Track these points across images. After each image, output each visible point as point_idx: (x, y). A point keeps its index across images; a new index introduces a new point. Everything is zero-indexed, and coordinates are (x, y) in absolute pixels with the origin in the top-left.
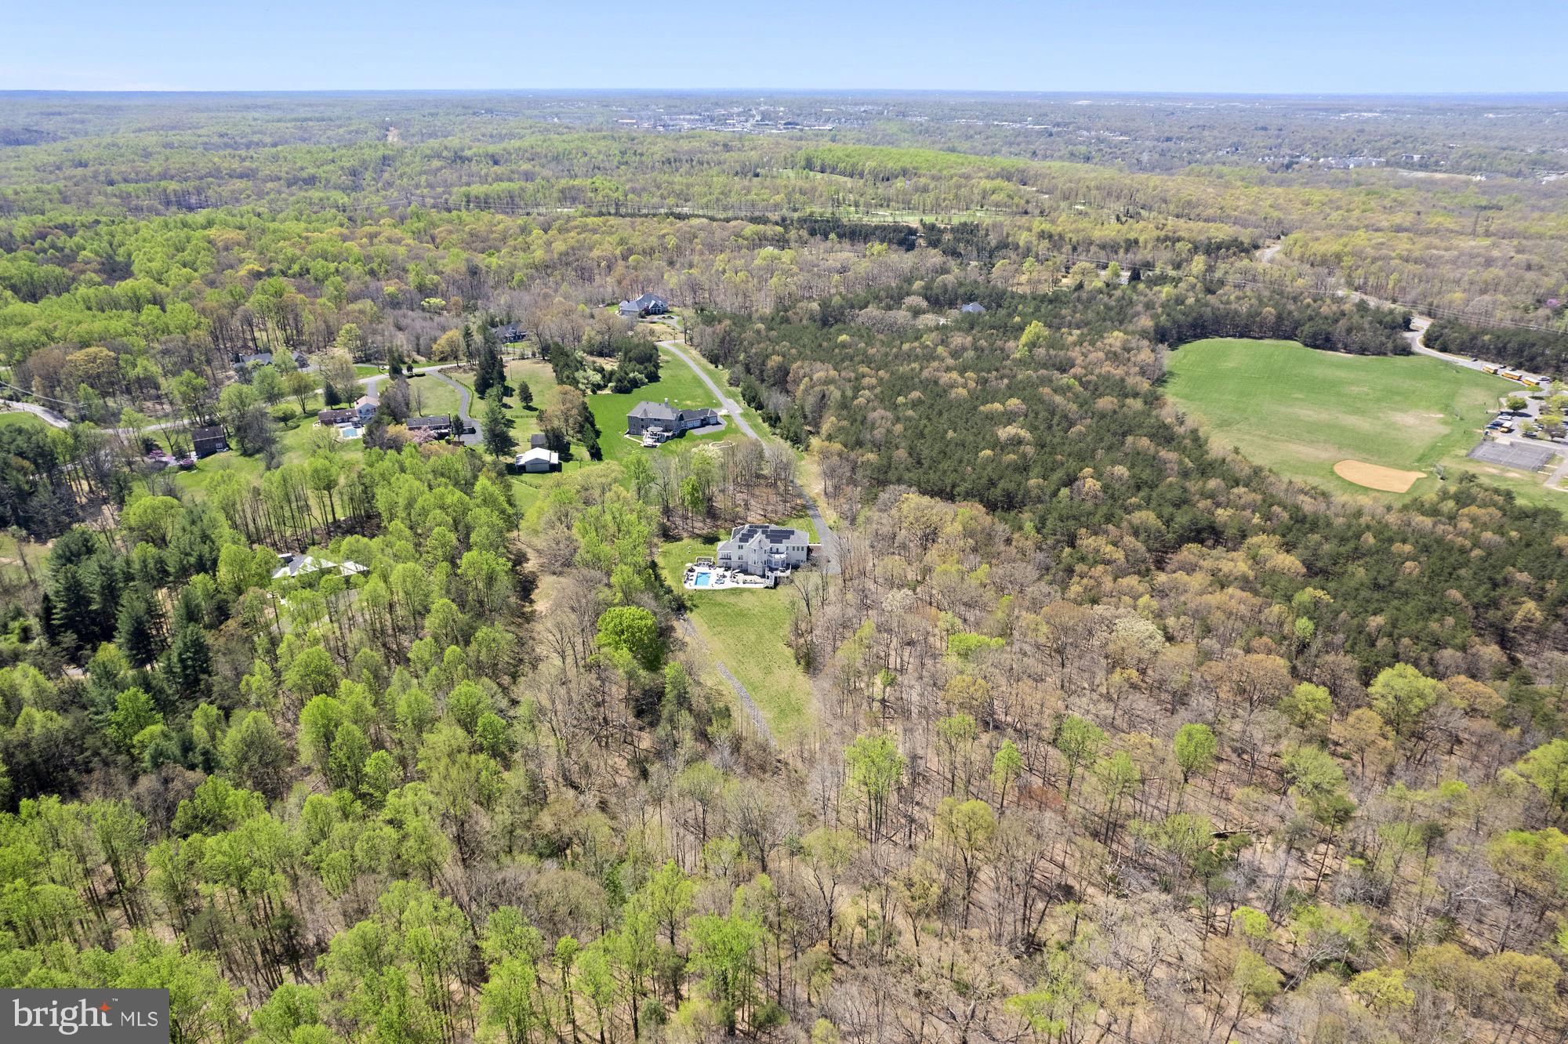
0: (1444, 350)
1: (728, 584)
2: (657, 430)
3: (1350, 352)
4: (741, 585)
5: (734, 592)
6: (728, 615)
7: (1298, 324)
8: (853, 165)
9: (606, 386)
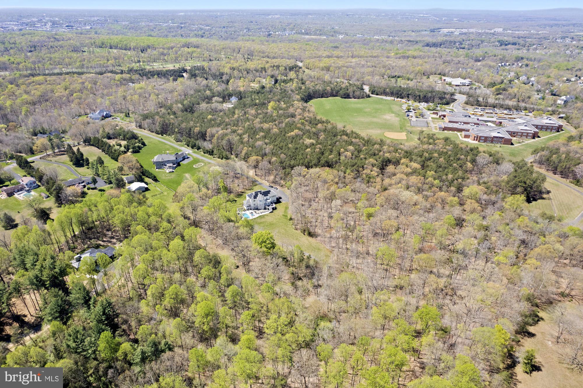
0: (377, 95)
1: (256, 216)
2: (171, 165)
3: (355, 98)
4: (261, 214)
5: (260, 217)
6: (267, 226)
7: (338, 92)
8: (126, 45)
9: (128, 151)
